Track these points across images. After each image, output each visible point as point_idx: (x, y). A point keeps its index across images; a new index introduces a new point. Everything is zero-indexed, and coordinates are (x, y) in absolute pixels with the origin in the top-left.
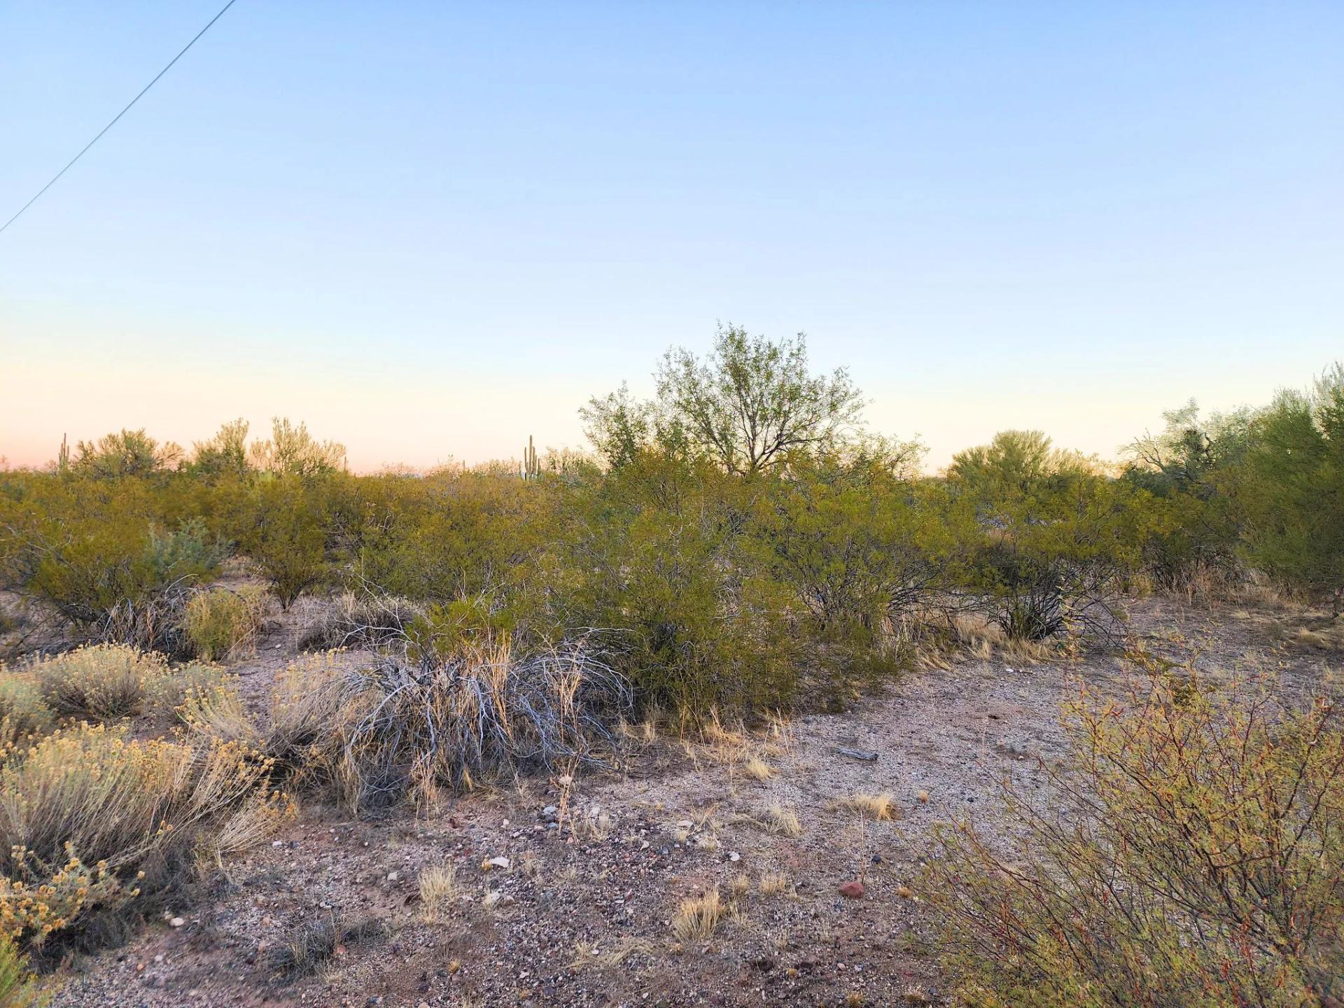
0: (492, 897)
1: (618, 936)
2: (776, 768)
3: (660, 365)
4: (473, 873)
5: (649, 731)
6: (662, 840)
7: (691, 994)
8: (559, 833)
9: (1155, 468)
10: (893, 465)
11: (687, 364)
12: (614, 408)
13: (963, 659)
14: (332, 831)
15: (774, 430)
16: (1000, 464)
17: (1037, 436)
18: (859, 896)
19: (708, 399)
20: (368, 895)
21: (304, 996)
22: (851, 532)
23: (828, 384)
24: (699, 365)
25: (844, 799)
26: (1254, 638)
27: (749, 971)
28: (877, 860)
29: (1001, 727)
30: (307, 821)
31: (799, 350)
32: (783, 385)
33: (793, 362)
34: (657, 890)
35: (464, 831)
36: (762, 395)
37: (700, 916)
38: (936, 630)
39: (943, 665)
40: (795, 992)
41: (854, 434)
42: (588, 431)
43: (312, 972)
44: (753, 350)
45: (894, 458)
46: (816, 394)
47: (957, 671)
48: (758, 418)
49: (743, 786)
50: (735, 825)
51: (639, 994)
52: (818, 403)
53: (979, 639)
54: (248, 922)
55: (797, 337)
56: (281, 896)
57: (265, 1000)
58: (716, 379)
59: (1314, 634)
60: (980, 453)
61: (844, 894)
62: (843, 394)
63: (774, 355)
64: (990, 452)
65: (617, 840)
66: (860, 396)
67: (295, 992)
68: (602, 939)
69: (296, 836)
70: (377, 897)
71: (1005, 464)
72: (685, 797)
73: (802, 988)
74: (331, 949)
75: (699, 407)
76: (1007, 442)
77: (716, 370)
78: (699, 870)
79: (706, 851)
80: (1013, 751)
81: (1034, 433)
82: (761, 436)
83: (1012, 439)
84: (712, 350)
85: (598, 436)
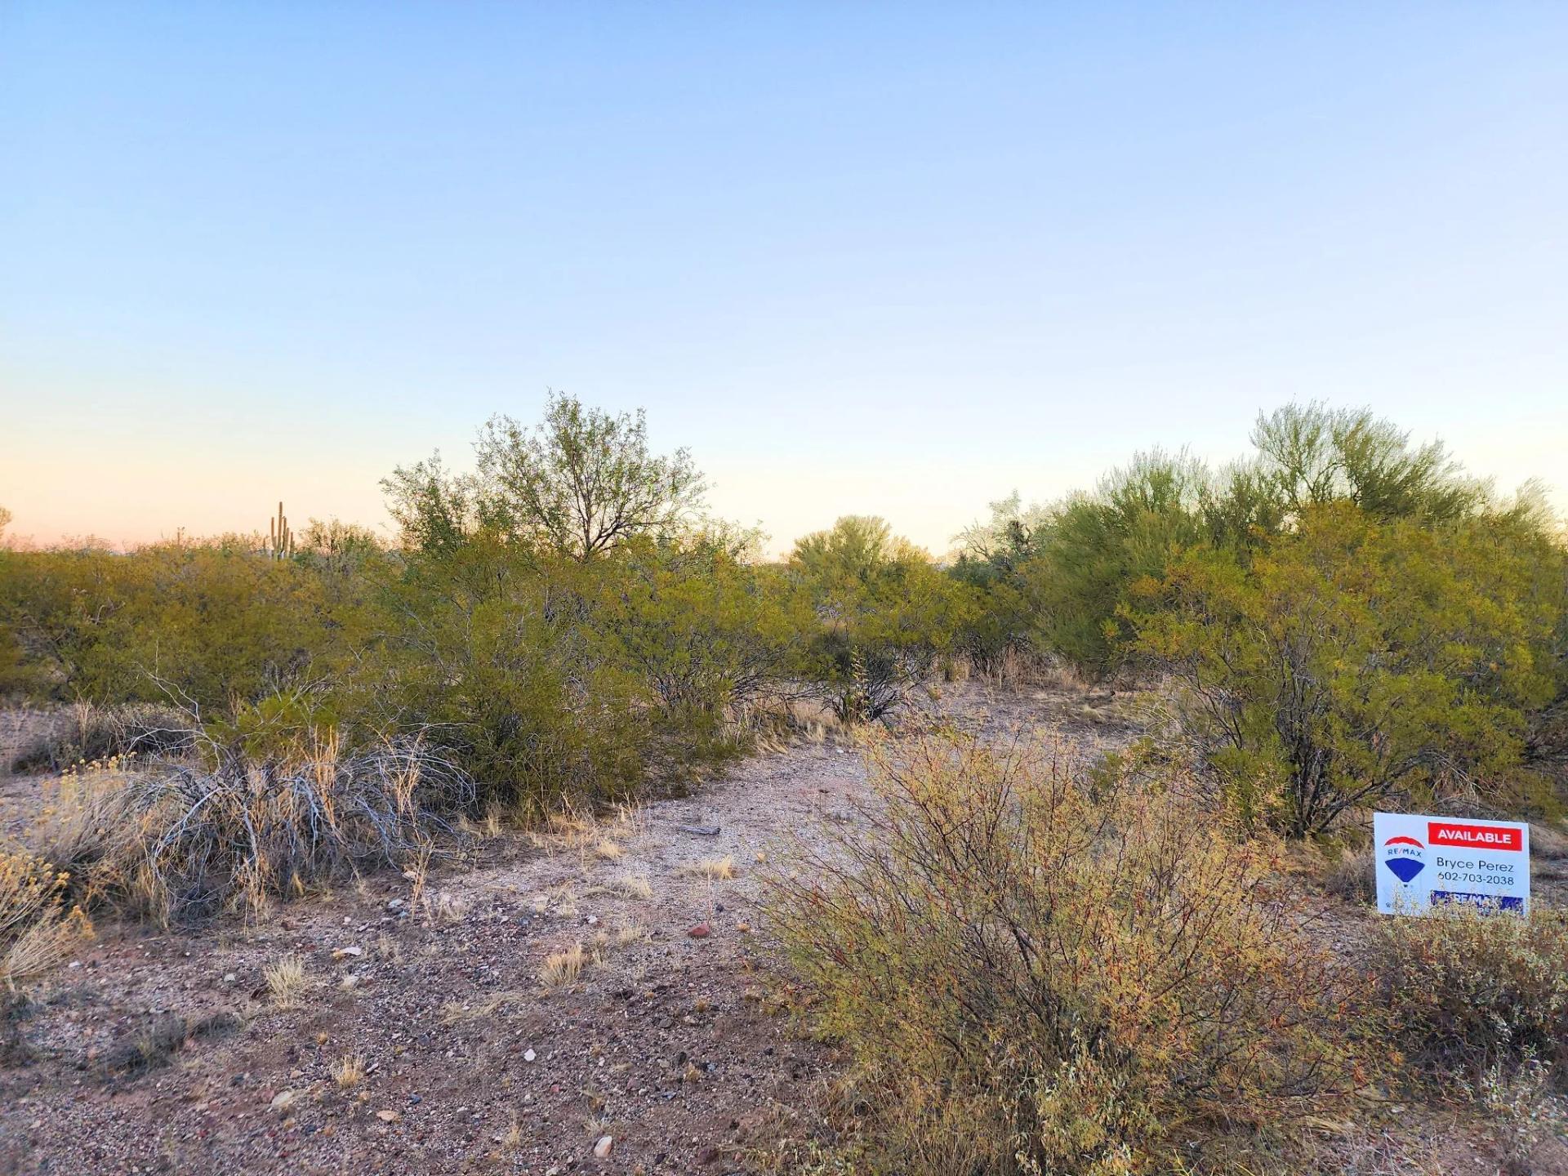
0: (350, 980)
1: (487, 993)
2: (624, 848)
3: (480, 433)
4: (323, 962)
5: (493, 827)
6: (521, 913)
7: (561, 1024)
8: (411, 921)
9: (982, 558)
10: (735, 552)
11: (513, 435)
12: (424, 481)
13: (799, 743)
14: (141, 947)
15: (611, 512)
16: (840, 550)
17: (877, 521)
18: (705, 935)
19: (537, 475)
20: (205, 997)
21: (158, 1085)
22: (695, 621)
23: (670, 464)
24: (527, 437)
25: (691, 866)
26: (1046, 715)
27: (612, 1000)
28: (720, 909)
29: (830, 799)
30: (105, 941)
31: (639, 427)
32: (621, 464)
33: (632, 439)
34: (520, 953)
35: (301, 933)
36: (597, 472)
37: (565, 966)
38: (776, 717)
39: (781, 749)
40: (653, 1008)
41: (696, 519)
42: (394, 507)
43: (165, 1064)
44: (588, 423)
45: (737, 545)
46: (657, 474)
47: (793, 754)
48: (593, 497)
49: (594, 866)
50: (590, 896)
51: (513, 1032)
52: (659, 485)
53: (814, 724)
54: (66, 1037)
55: (636, 413)
56: (97, 1010)
57: (114, 1095)
58: (546, 452)
59: (1095, 710)
60: (822, 538)
61: (692, 935)
62: (685, 476)
63: (611, 429)
64: (832, 538)
65: (474, 919)
66: (703, 479)
67: (148, 1083)
68: (471, 998)
69: (98, 956)
70: (216, 998)
71: (845, 551)
72: (537, 880)
73: (658, 1005)
74: (181, 1042)
75: (527, 483)
76: (850, 529)
77: (546, 442)
78: (559, 934)
79: (564, 919)
80: (838, 817)
81: (874, 518)
82: (597, 517)
83: (854, 524)
84: (542, 419)
85: (405, 513)
